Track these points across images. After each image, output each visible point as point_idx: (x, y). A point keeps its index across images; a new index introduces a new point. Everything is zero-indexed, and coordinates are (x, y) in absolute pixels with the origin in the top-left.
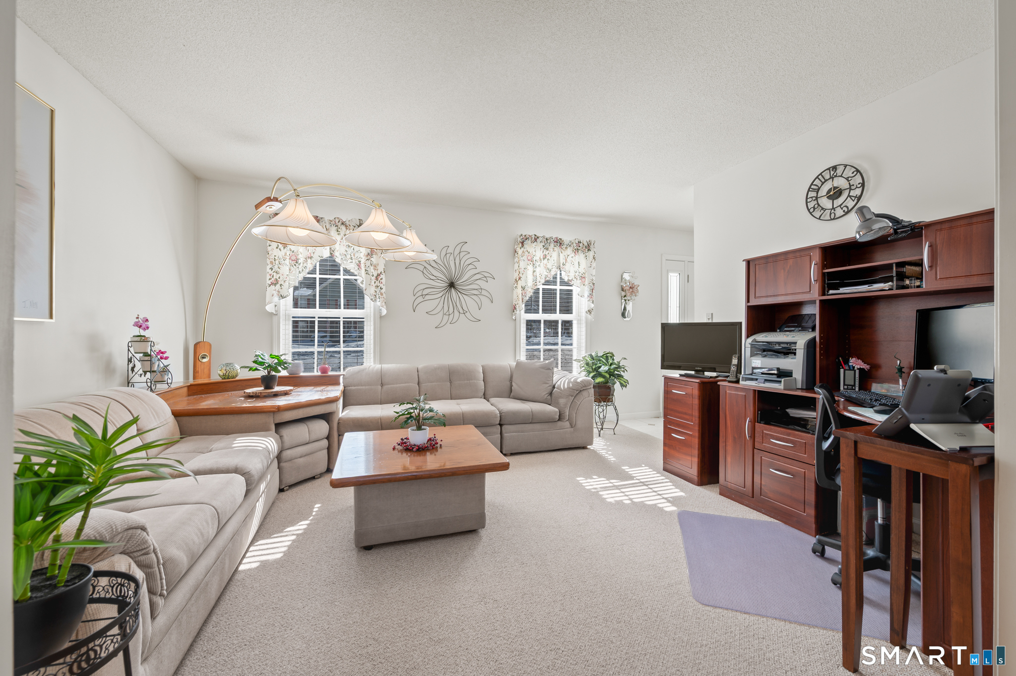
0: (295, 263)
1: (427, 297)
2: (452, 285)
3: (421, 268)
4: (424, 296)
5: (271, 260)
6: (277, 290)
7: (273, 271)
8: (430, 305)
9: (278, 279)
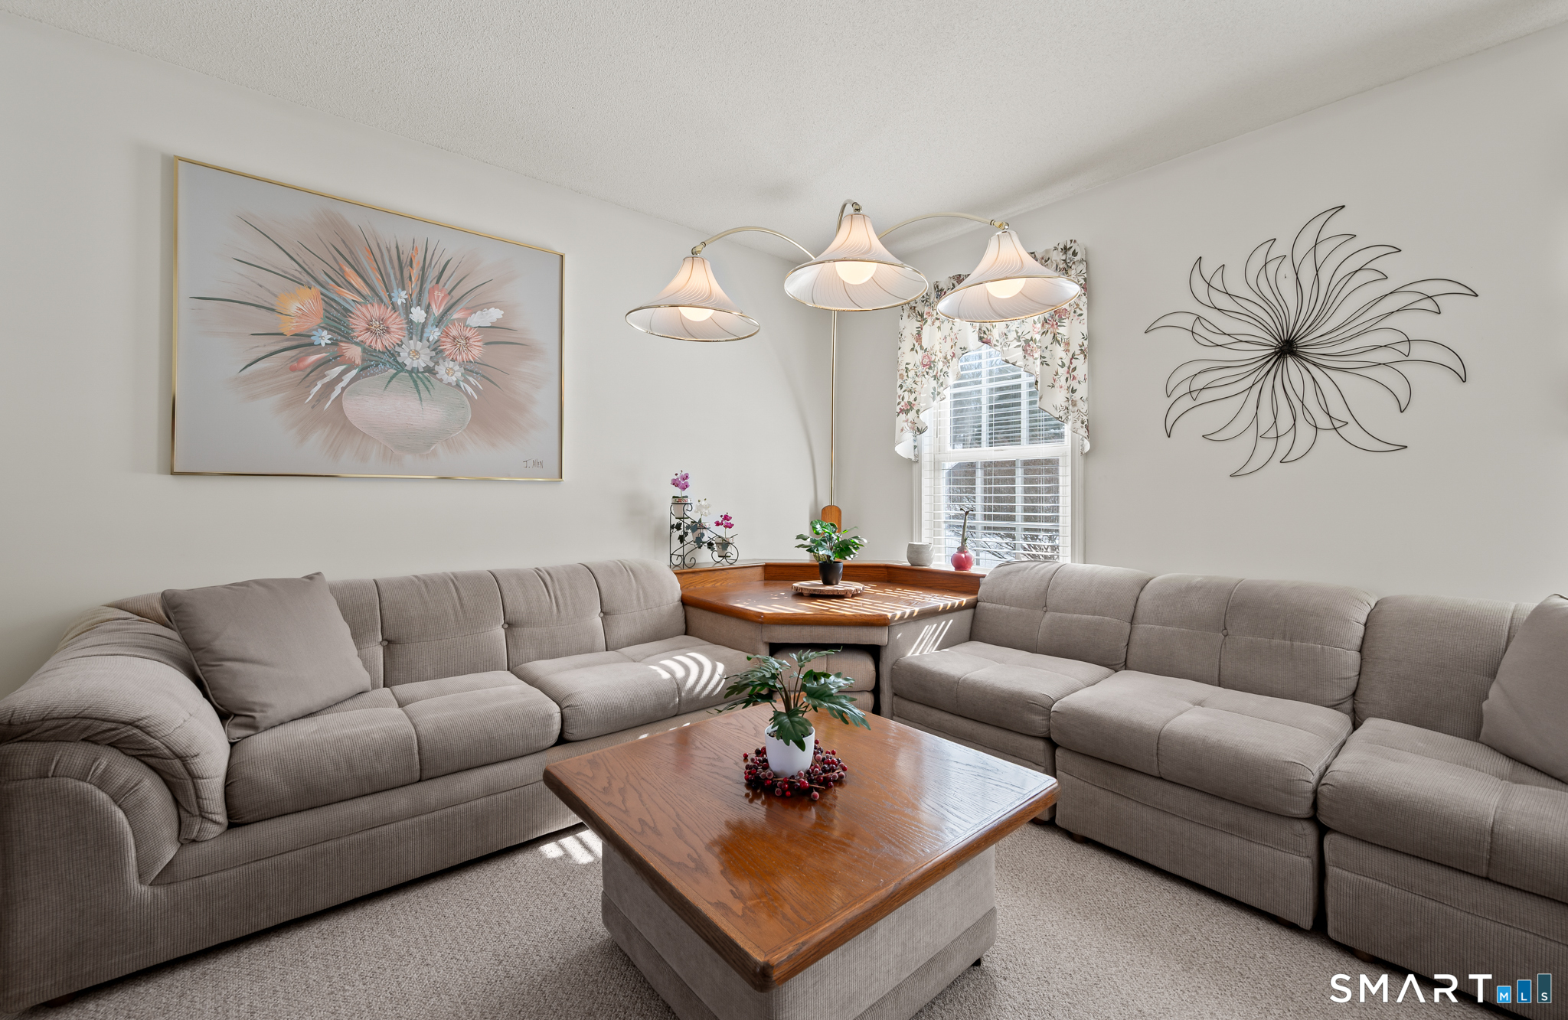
0: (927, 370)
1: (1206, 396)
2: (1287, 348)
3: (1187, 321)
4: (1194, 395)
5: (900, 372)
6: (911, 420)
7: (903, 389)
8: (1212, 417)
9: (913, 402)
